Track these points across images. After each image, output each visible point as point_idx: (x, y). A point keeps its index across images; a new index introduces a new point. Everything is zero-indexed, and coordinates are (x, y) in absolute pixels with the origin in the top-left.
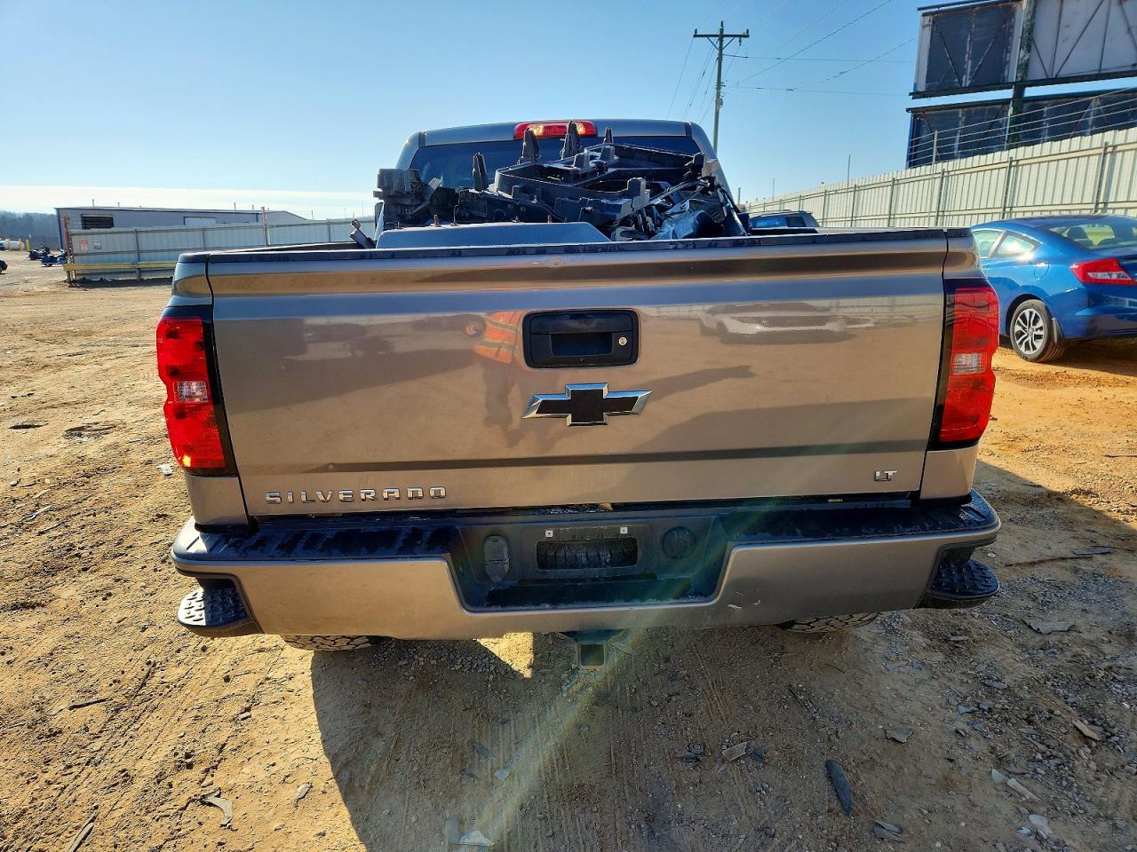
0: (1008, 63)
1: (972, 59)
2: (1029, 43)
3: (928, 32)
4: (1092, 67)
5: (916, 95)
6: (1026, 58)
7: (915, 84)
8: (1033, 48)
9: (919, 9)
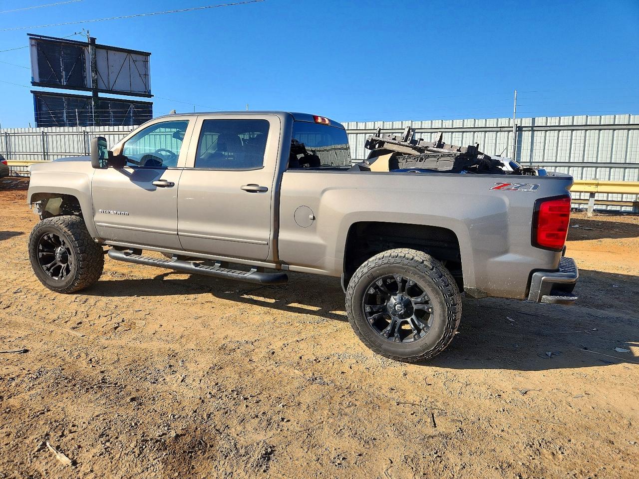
0: (85, 77)
1: (64, 71)
2: (95, 69)
3: (35, 49)
4: (127, 88)
5: (34, 84)
6: (96, 77)
7: (32, 78)
8: (98, 73)
9: (28, 34)
